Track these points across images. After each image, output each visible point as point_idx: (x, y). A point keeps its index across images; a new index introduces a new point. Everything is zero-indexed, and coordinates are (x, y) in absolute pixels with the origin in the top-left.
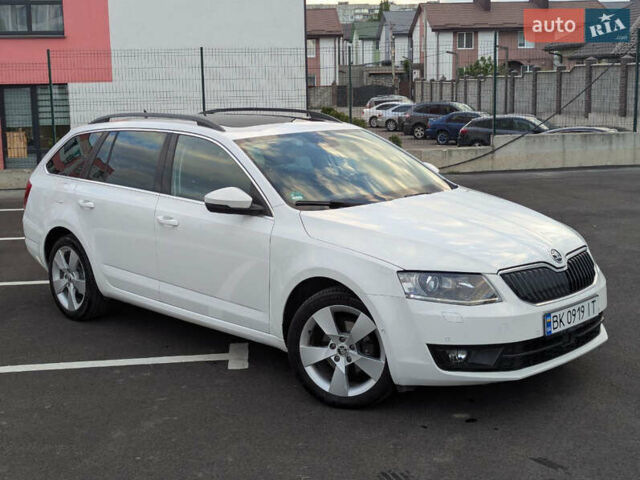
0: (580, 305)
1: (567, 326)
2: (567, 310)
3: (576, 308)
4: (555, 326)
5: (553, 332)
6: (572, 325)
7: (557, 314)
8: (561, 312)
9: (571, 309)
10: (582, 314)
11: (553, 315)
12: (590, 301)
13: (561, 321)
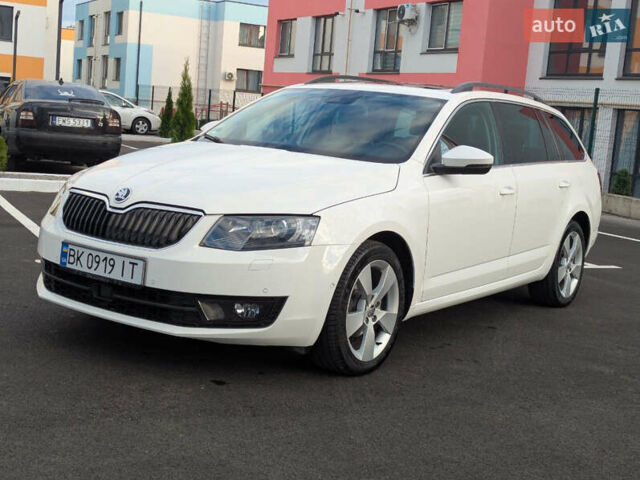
0: (109, 257)
1: (85, 269)
2: (88, 252)
3: (102, 256)
4: (72, 261)
5: (68, 266)
6: (92, 271)
7: (76, 249)
8: (81, 250)
9: (94, 253)
10: (109, 268)
11: (70, 247)
12: (127, 261)
13: (78, 259)
